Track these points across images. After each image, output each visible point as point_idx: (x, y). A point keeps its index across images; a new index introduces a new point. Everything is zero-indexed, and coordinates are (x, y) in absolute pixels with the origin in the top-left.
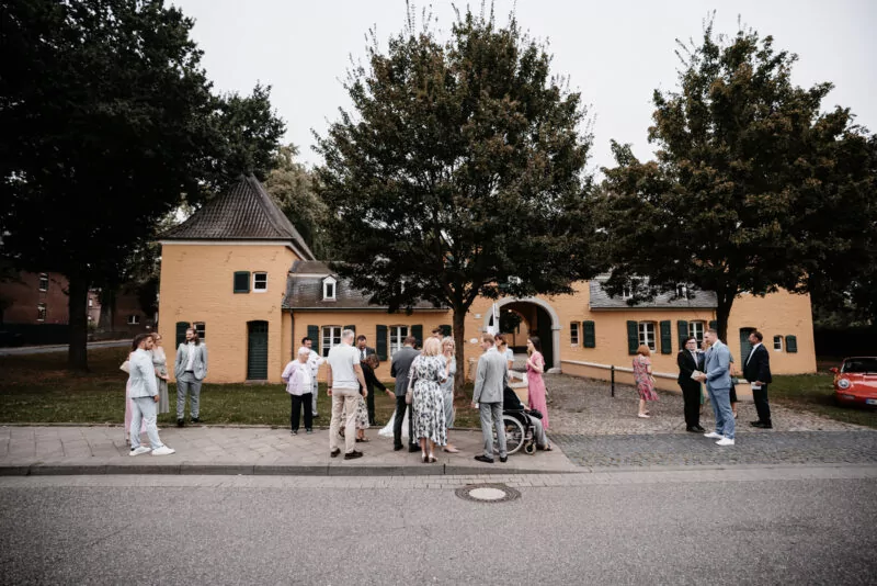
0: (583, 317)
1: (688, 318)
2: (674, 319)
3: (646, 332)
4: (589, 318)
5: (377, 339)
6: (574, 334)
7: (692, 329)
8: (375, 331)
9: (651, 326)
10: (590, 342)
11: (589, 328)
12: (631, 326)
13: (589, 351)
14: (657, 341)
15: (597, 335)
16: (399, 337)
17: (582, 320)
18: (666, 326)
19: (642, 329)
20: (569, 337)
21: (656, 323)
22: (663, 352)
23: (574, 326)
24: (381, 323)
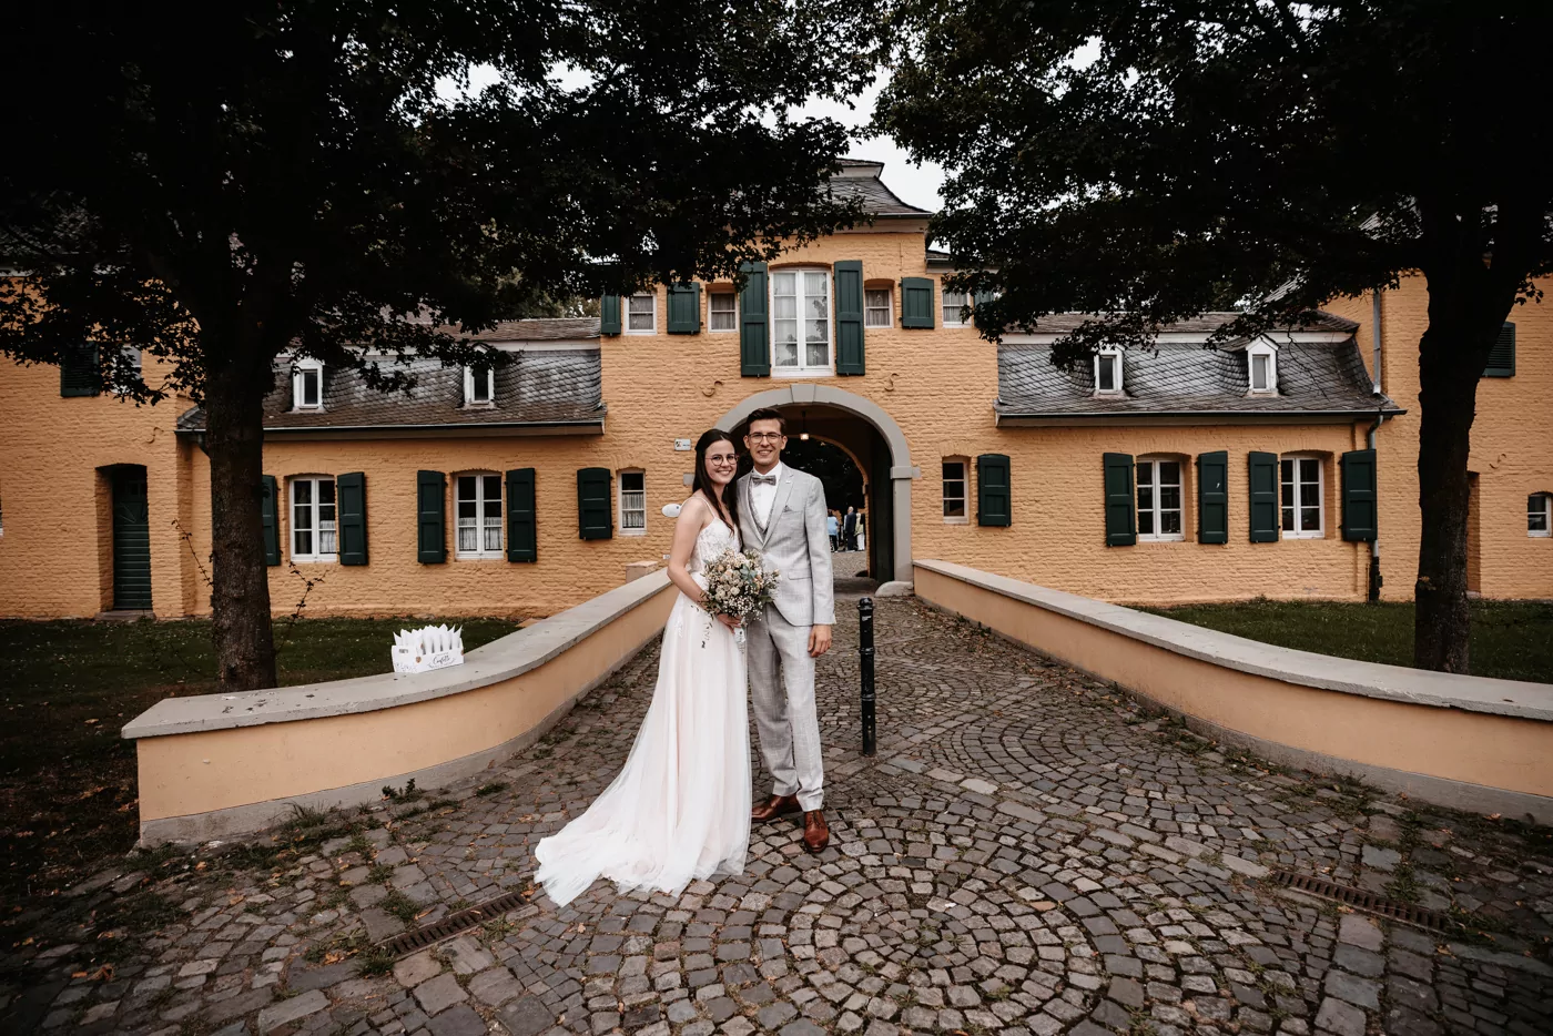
0: (977, 443)
1: (1278, 444)
2: (1237, 449)
3: (1157, 486)
4: (995, 445)
5: (421, 507)
6: (954, 490)
7: (1288, 476)
8: (414, 488)
9: (1173, 467)
10: (996, 512)
11: (995, 471)
12: (1115, 468)
13: (992, 535)
14: (1189, 511)
15: (1017, 493)
16: (480, 501)
17: (973, 452)
18: (1214, 467)
19: (1145, 477)
20: (939, 498)
21: (1186, 458)
22: (1203, 540)
23: (953, 469)
24: (430, 467)
